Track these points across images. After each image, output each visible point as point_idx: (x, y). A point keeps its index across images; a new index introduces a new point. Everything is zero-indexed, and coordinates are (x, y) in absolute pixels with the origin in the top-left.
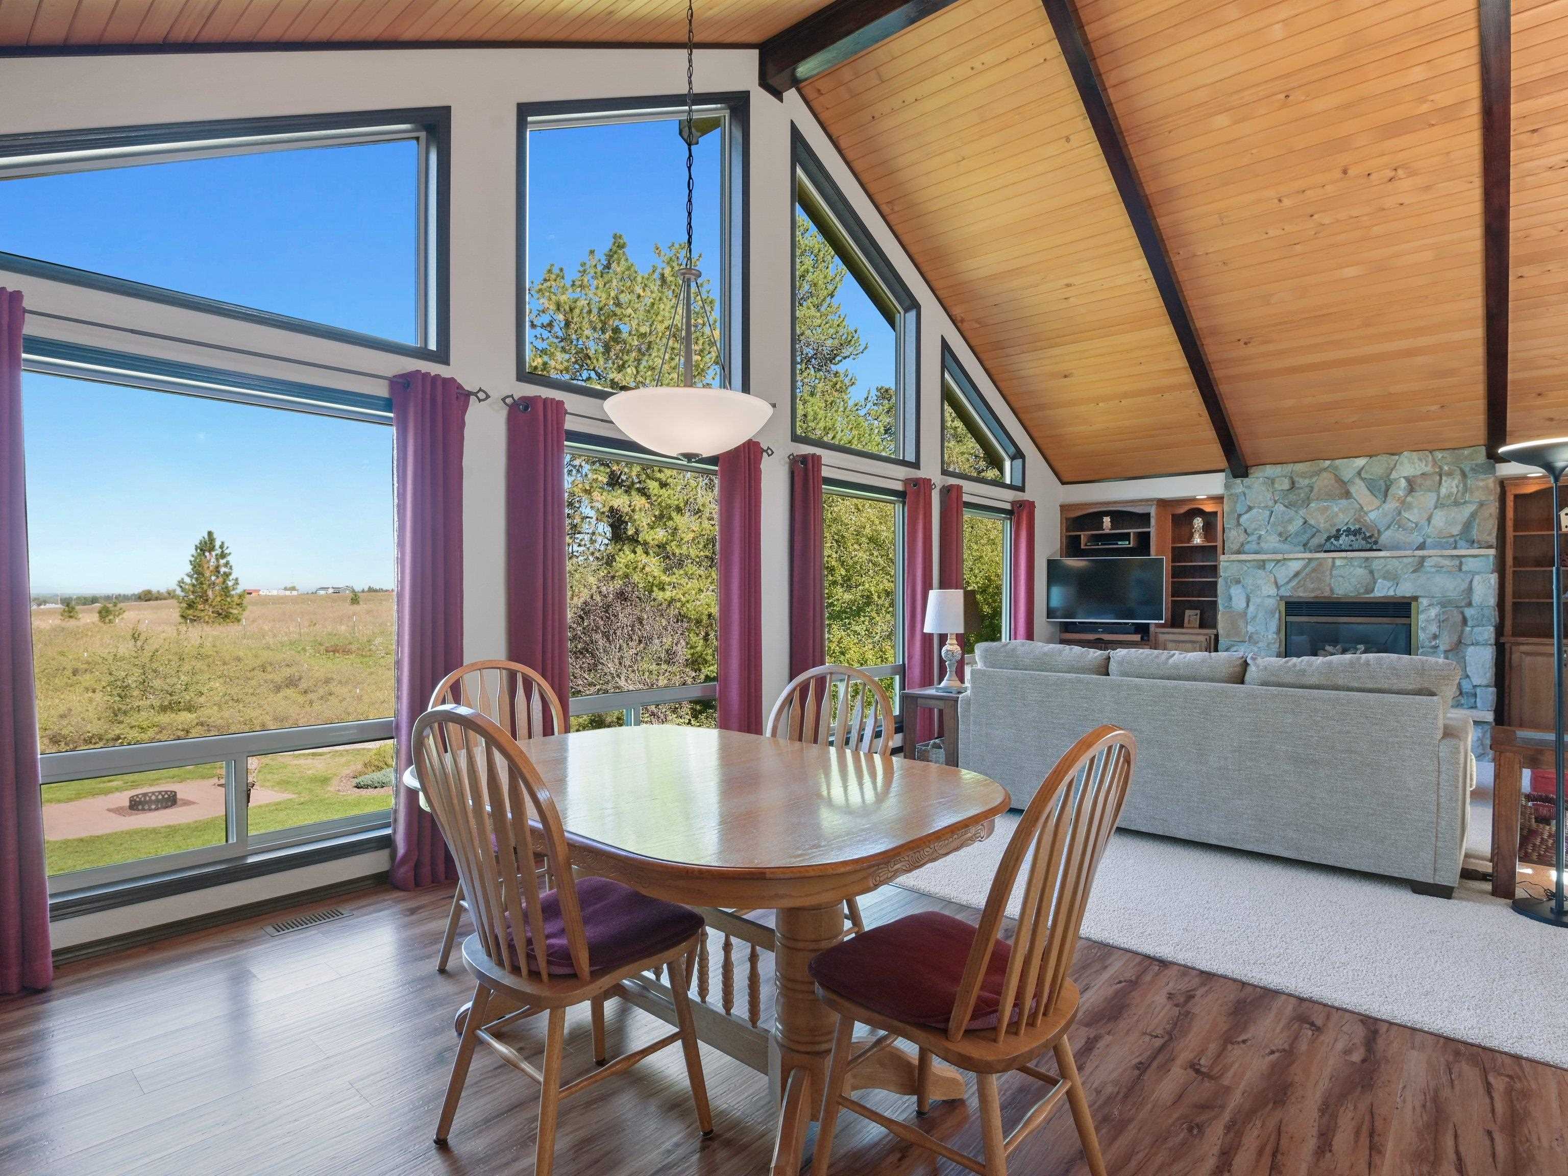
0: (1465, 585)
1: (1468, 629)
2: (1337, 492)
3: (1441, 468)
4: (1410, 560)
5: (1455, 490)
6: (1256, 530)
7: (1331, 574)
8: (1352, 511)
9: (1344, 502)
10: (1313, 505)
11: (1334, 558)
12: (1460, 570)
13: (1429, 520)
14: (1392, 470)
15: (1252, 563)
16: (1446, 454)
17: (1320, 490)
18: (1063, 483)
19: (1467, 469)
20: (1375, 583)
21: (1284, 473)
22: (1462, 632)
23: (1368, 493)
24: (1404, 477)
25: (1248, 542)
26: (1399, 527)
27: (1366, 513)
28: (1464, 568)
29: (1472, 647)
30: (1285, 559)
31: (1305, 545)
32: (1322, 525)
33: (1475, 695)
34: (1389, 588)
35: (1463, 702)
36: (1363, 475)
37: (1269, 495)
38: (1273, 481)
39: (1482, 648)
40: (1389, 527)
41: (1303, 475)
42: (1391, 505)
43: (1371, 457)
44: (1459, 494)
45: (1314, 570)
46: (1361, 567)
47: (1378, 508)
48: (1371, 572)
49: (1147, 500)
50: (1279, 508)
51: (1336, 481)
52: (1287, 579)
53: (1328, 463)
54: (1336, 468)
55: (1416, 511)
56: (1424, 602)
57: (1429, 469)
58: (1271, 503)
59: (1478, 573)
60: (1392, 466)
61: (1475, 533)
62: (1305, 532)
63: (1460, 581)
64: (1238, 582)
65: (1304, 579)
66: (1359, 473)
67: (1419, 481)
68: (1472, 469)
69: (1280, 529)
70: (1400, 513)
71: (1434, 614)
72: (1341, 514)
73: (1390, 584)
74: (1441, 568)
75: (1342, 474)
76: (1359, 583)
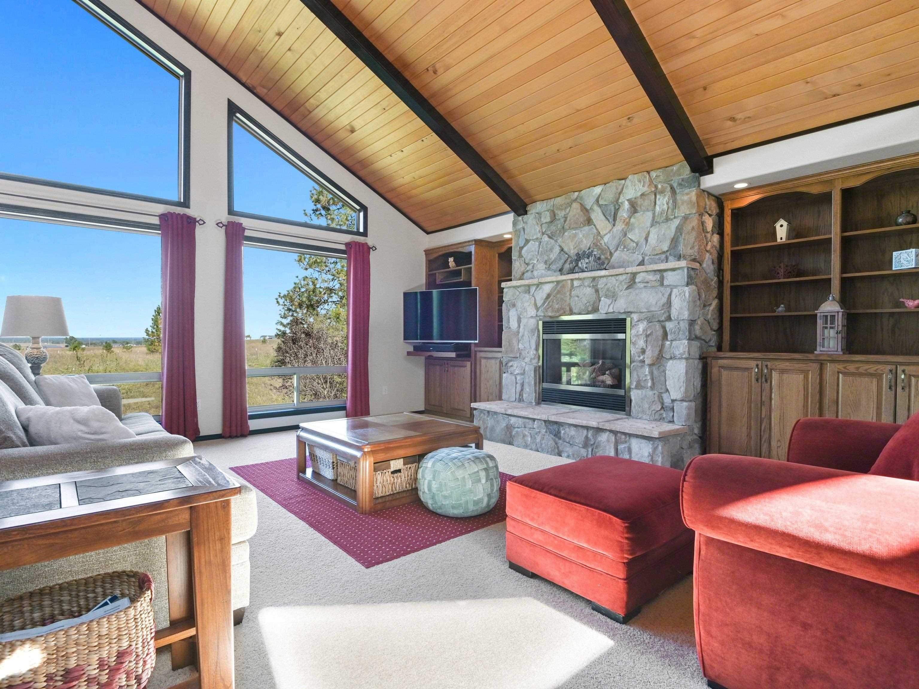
0: (664, 300)
1: (668, 343)
2: (581, 220)
3: (656, 187)
4: (624, 277)
5: (665, 207)
6: (531, 259)
7: (570, 295)
8: (592, 236)
9: (587, 228)
10: (566, 234)
11: (575, 279)
12: (662, 284)
13: (646, 239)
14: (620, 194)
15: (523, 288)
16: (659, 172)
17: (571, 220)
18: (428, 233)
19: (675, 185)
20: (600, 301)
21: (548, 207)
22: (663, 346)
23: (603, 218)
24: (628, 200)
25: (527, 271)
26: (625, 247)
27: (602, 238)
28: (666, 283)
29: (671, 361)
30: (541, 283)
31: (561, 270)
32: (572, 252)
33: (673, 409)
34: (609, 306)
35: (664, 416)
36: (601, 202)
37: (538, 228)
38: (541, 216)
39: (678, 362)
40: (617, 249)
41: (560, 208)
42: (620, 226)
43: (604, 184)
44: (670, 210)
45: (559, 292)
46: (590, 287)
47: (609, 232)
48: (597, 291)
49: (469, 241)
50: (546, 238)
51: (582, 211)
52: (542, 301)
53: (577, 194)
54: (582, 198)
55: (637, 231)
56: (634, 317)
57: (645, 189)
58: (539, 235)
59: (676, 287)
60: (619, 190)
61: (681, 248)
62: (560, 259)
63: (660, 295)
64: (514, 305)
65: (553, 300)
66: (597, 201)
67: (639, 202)
68: (680, 184)
69: (546, 258)
70: (625, 235)
71: (641, 329)
72: (584, 240)
73: (608, 301)
74: (648, 282)
75: (586, 203)
76: (586, 302)
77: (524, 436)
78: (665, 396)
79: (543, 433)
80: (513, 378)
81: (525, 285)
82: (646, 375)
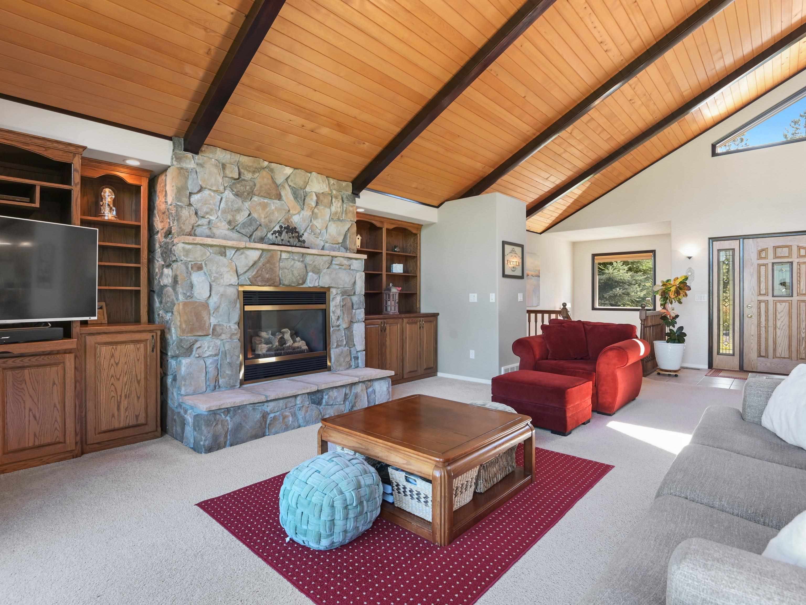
0: (352, 280)
1: (354, 311)
2: (272, 192)
3: (332, 191)
5: (338, 210)
6: (207, 213)
7: (280, 266)
8: (283, 212)
9: (277, 201)
10: (255, 199)
11: (281, 251)
12: (350, 268)
13: (327, 229)
14: (307, 184)
15: (215, 248)
16: (334, 181)
17: (261, 187)
19: (344, 197)
20: (307, 275)
21: (232, 161)
22: (352, 313)
23: (293, 198)
24: (315, 192)
25: (199, 225)
26: (313, 231)
27: (292, 216)
28: (352, 267)
29: (356, 324)
30: (241, 247)
31: (252, 237)
34: (315, 280)
36: (290, 182)
37: (220, 180)
38: (224, 166)
39: (360, 324)
40: (307, 230)
41: (247, 168)
42: (306, 213)
43: (295, 168)
44: (341, 214)
45: (268, 262)
46: (299, 261)
47: (299, 213)
48: (305, 266)
51: (272, 182)
52: (247, 268)
53: (266, 163)
54: (272, 170)
55: (320, 220)
56: (333, 291)
57: (326, 190)
58: (221, 188)
59: (358, 272)
60: (307, 180)
61: (348, 243)
62: (251, 224)
63: (350, 276)
64: (200, 268)
65: (261, 269)
66: (287, 179)
68: (346, 197)
69: (230, 217)
70: (311, 220)
71: (338, 301)
72: (276, 213)
73: (315, 276)
74: (343, 265)
75: (276, 177)
76: (297, 275)
77: (284, 417)
78: (352, 349)
79: (307, 405)
80: (202, 362)
81: (220, 246)
82: (342, 336)
